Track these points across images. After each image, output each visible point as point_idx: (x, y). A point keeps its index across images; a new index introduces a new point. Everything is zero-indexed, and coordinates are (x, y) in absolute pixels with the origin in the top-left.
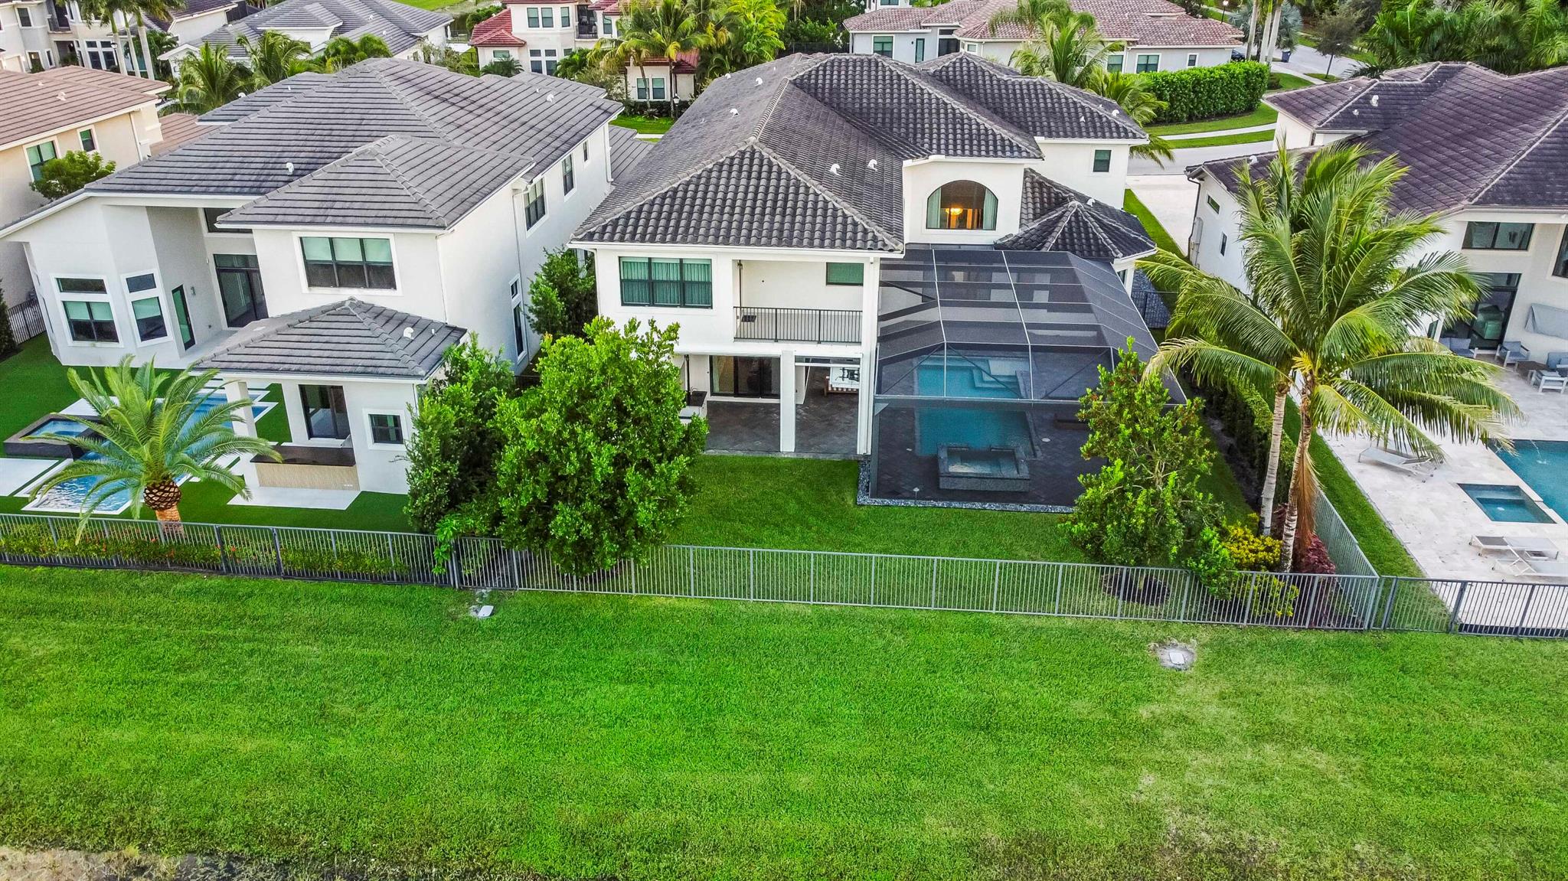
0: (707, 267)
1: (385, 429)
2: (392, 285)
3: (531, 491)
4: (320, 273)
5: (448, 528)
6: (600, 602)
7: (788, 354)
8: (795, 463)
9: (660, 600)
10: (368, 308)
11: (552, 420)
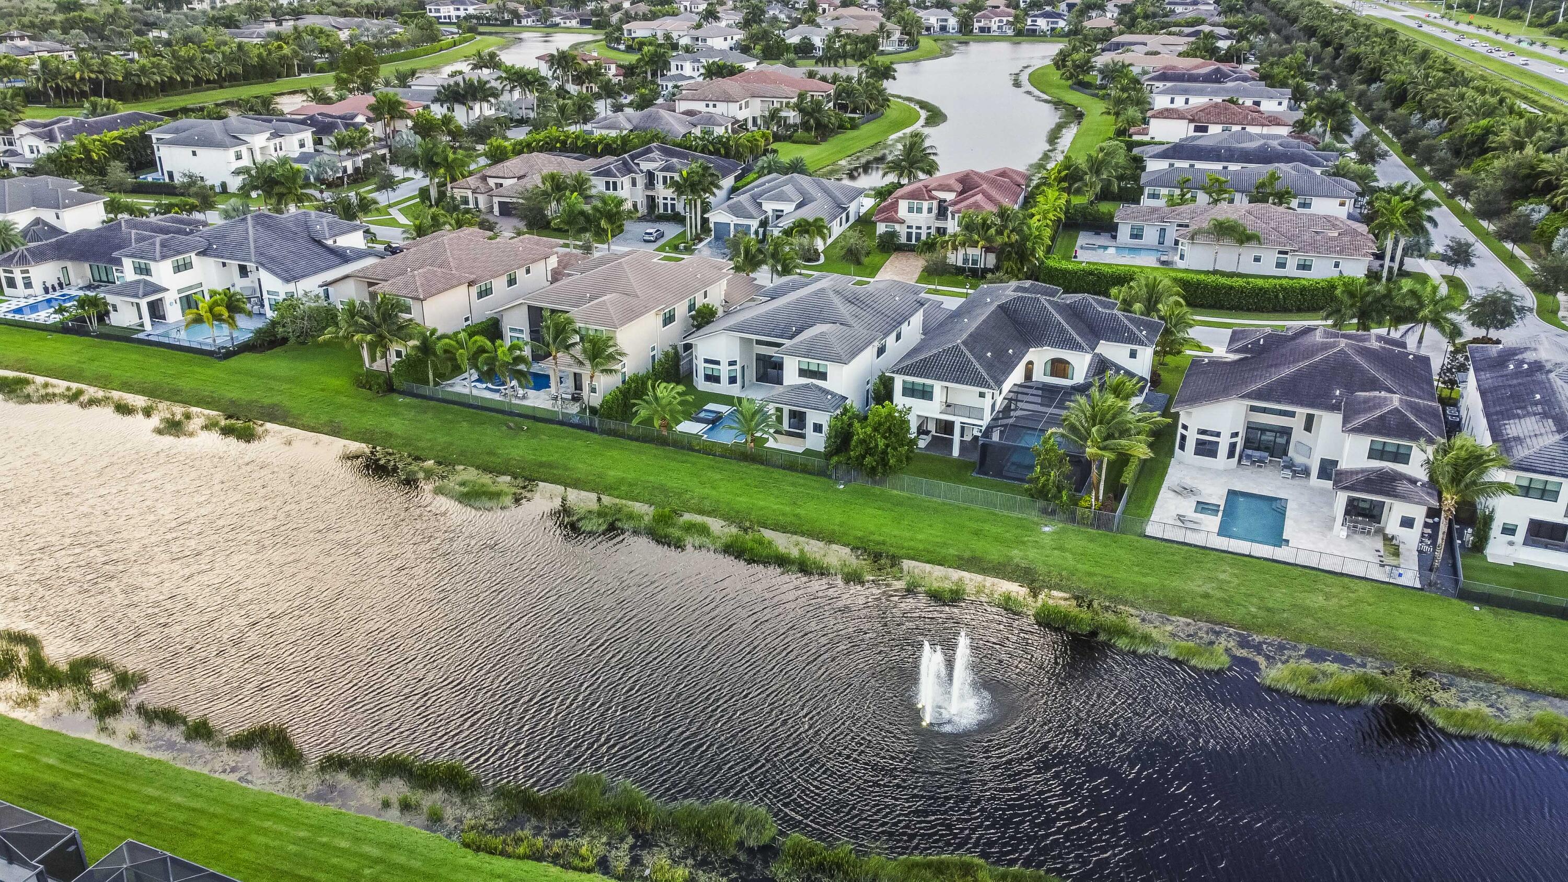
0: (932, 387)
1: (818, 428)
2: (825, 379)
3: (860, 450)
4: (803, 373)
5: (835, 459)
6: (877, 489)
7: (958, 420)
8: (956, 460)
9: (895, 492)
10: (817, 387)
11: (869, 430)
